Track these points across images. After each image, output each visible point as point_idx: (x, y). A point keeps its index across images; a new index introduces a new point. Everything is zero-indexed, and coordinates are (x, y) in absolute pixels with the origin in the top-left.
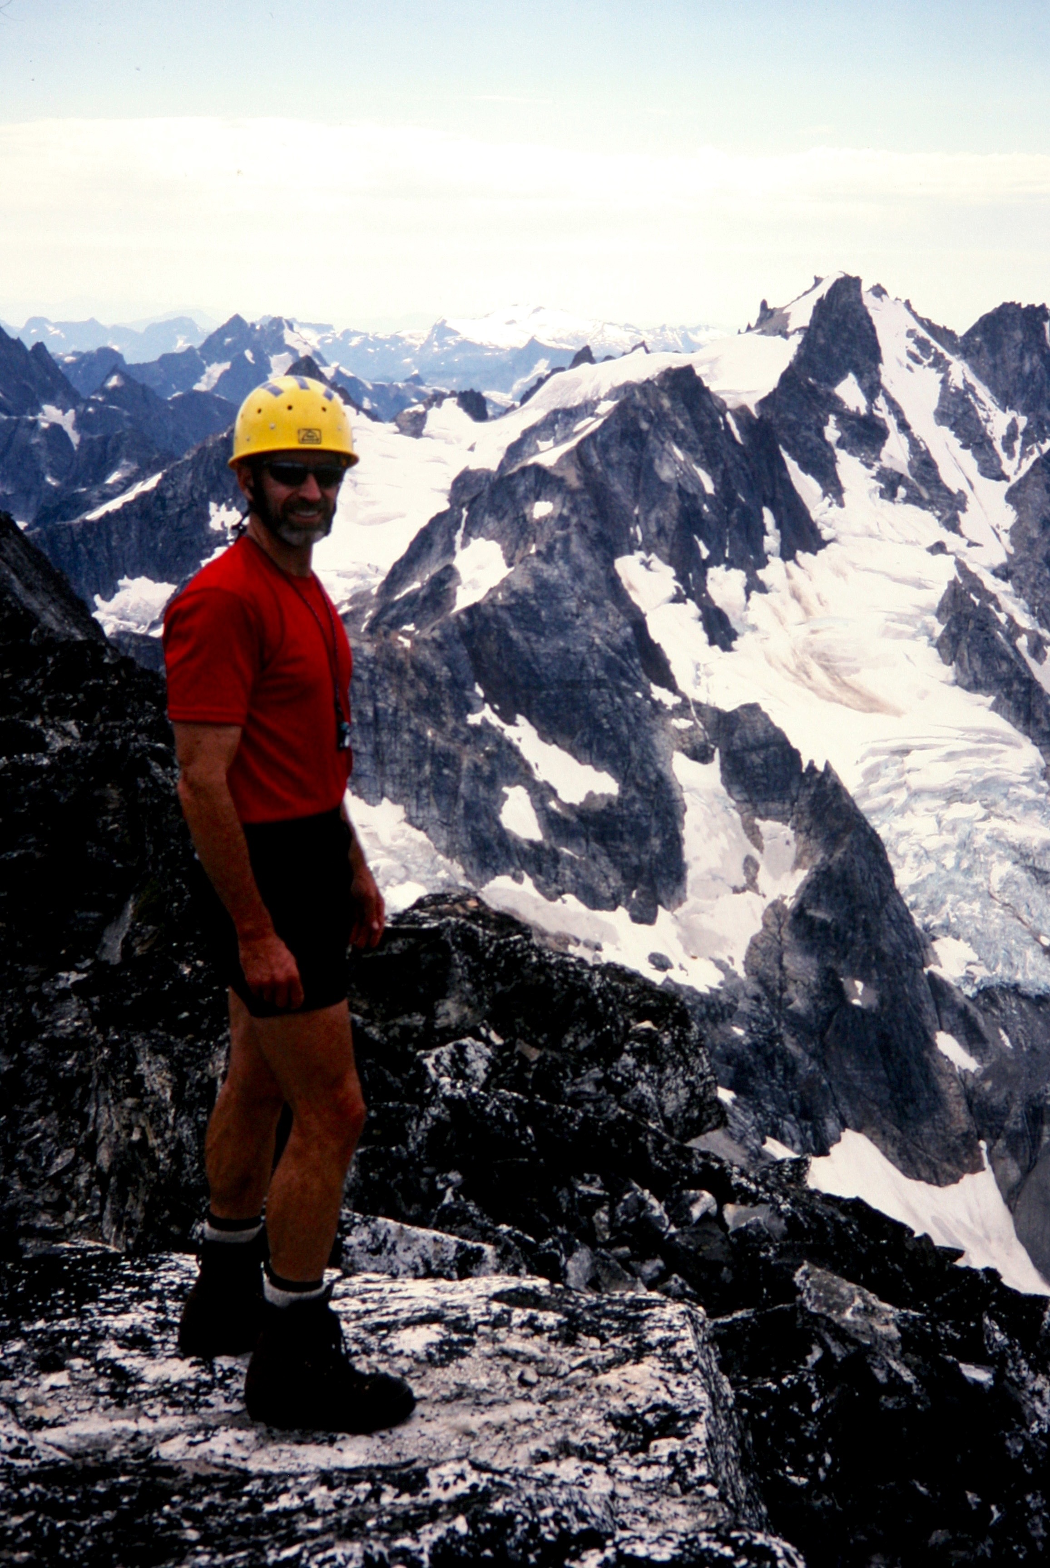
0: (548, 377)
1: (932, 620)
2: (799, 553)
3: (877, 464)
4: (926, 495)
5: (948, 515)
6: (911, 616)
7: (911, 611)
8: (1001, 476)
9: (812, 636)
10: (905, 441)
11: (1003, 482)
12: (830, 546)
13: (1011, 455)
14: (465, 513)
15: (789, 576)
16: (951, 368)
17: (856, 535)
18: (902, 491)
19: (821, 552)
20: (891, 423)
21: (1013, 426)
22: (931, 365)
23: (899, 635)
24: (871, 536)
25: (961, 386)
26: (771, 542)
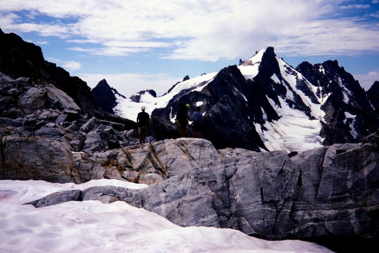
0: (176, 85)
1: (319, 137)
2: (273, 120)
3: (286, 98)
4: (300, 107)
5: (307, 112)
6: (312, 136)
7: (312, 135)
8: (318, 103)
9: (285, 142)
10: (291, 92)
11: (319, 105)
12: (281, 118)
13: (320, 97)
14: (172, 108)
15: (272, 126)
16: (298, 75)
17: (287, 115)
18: (293, 106)
19: (279, 120)
20: (287, 87)
21: (318, 90)
22: (292, 74)
23: (310, 142)
24: (291, 116)
25: (302, 79)
26: (265, 116)
